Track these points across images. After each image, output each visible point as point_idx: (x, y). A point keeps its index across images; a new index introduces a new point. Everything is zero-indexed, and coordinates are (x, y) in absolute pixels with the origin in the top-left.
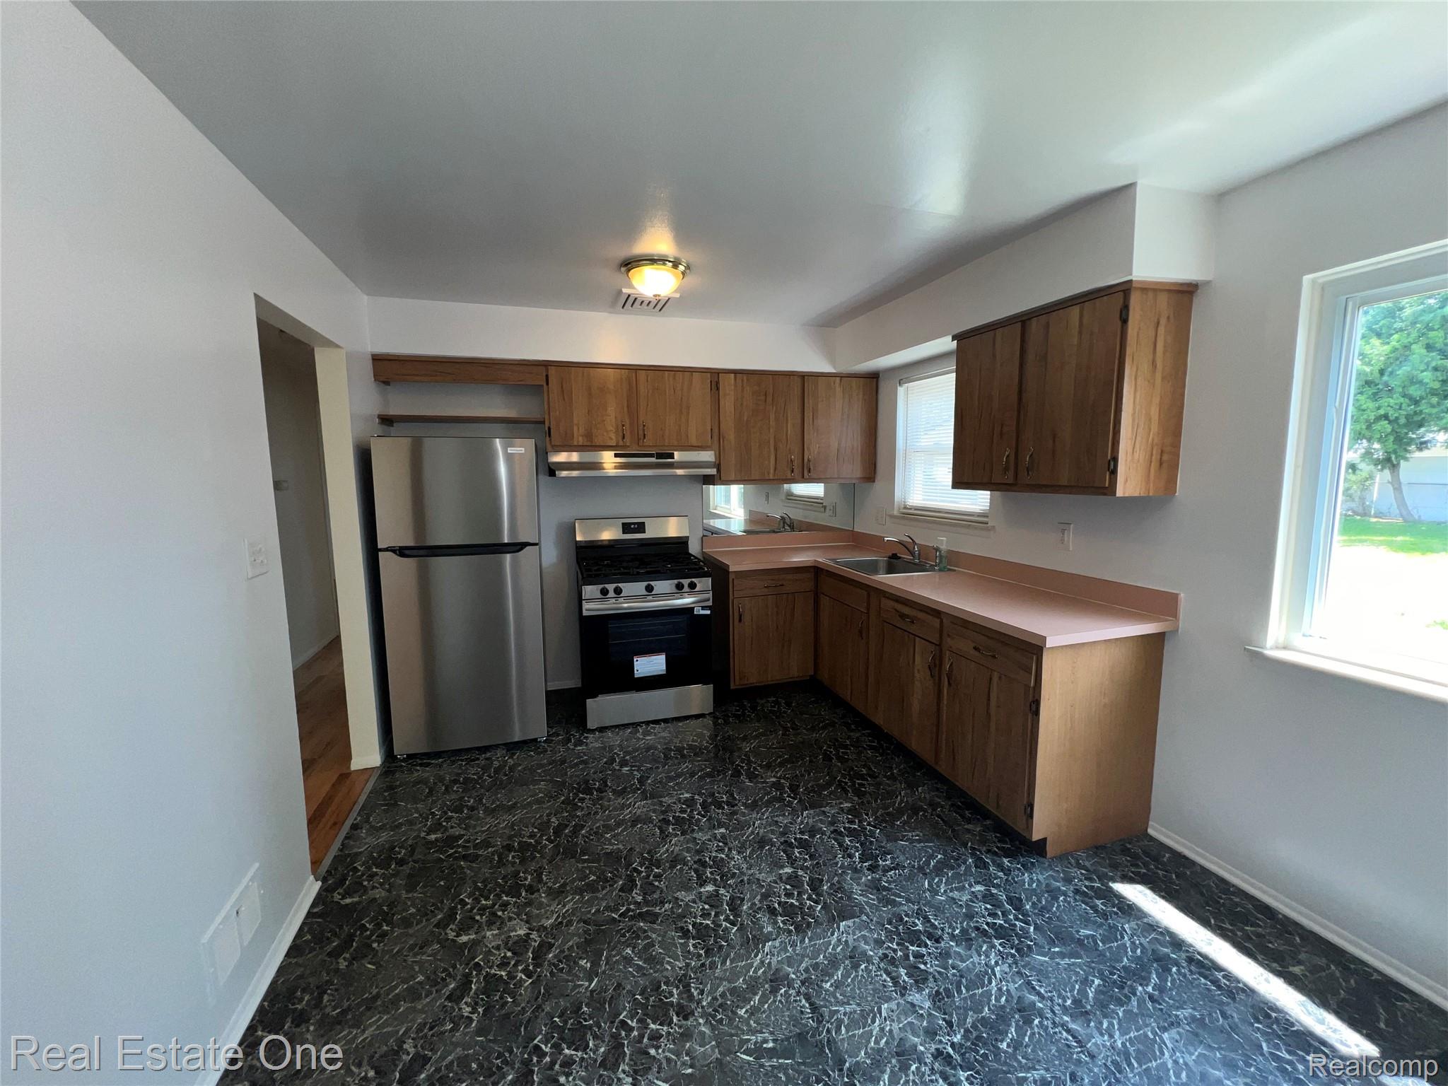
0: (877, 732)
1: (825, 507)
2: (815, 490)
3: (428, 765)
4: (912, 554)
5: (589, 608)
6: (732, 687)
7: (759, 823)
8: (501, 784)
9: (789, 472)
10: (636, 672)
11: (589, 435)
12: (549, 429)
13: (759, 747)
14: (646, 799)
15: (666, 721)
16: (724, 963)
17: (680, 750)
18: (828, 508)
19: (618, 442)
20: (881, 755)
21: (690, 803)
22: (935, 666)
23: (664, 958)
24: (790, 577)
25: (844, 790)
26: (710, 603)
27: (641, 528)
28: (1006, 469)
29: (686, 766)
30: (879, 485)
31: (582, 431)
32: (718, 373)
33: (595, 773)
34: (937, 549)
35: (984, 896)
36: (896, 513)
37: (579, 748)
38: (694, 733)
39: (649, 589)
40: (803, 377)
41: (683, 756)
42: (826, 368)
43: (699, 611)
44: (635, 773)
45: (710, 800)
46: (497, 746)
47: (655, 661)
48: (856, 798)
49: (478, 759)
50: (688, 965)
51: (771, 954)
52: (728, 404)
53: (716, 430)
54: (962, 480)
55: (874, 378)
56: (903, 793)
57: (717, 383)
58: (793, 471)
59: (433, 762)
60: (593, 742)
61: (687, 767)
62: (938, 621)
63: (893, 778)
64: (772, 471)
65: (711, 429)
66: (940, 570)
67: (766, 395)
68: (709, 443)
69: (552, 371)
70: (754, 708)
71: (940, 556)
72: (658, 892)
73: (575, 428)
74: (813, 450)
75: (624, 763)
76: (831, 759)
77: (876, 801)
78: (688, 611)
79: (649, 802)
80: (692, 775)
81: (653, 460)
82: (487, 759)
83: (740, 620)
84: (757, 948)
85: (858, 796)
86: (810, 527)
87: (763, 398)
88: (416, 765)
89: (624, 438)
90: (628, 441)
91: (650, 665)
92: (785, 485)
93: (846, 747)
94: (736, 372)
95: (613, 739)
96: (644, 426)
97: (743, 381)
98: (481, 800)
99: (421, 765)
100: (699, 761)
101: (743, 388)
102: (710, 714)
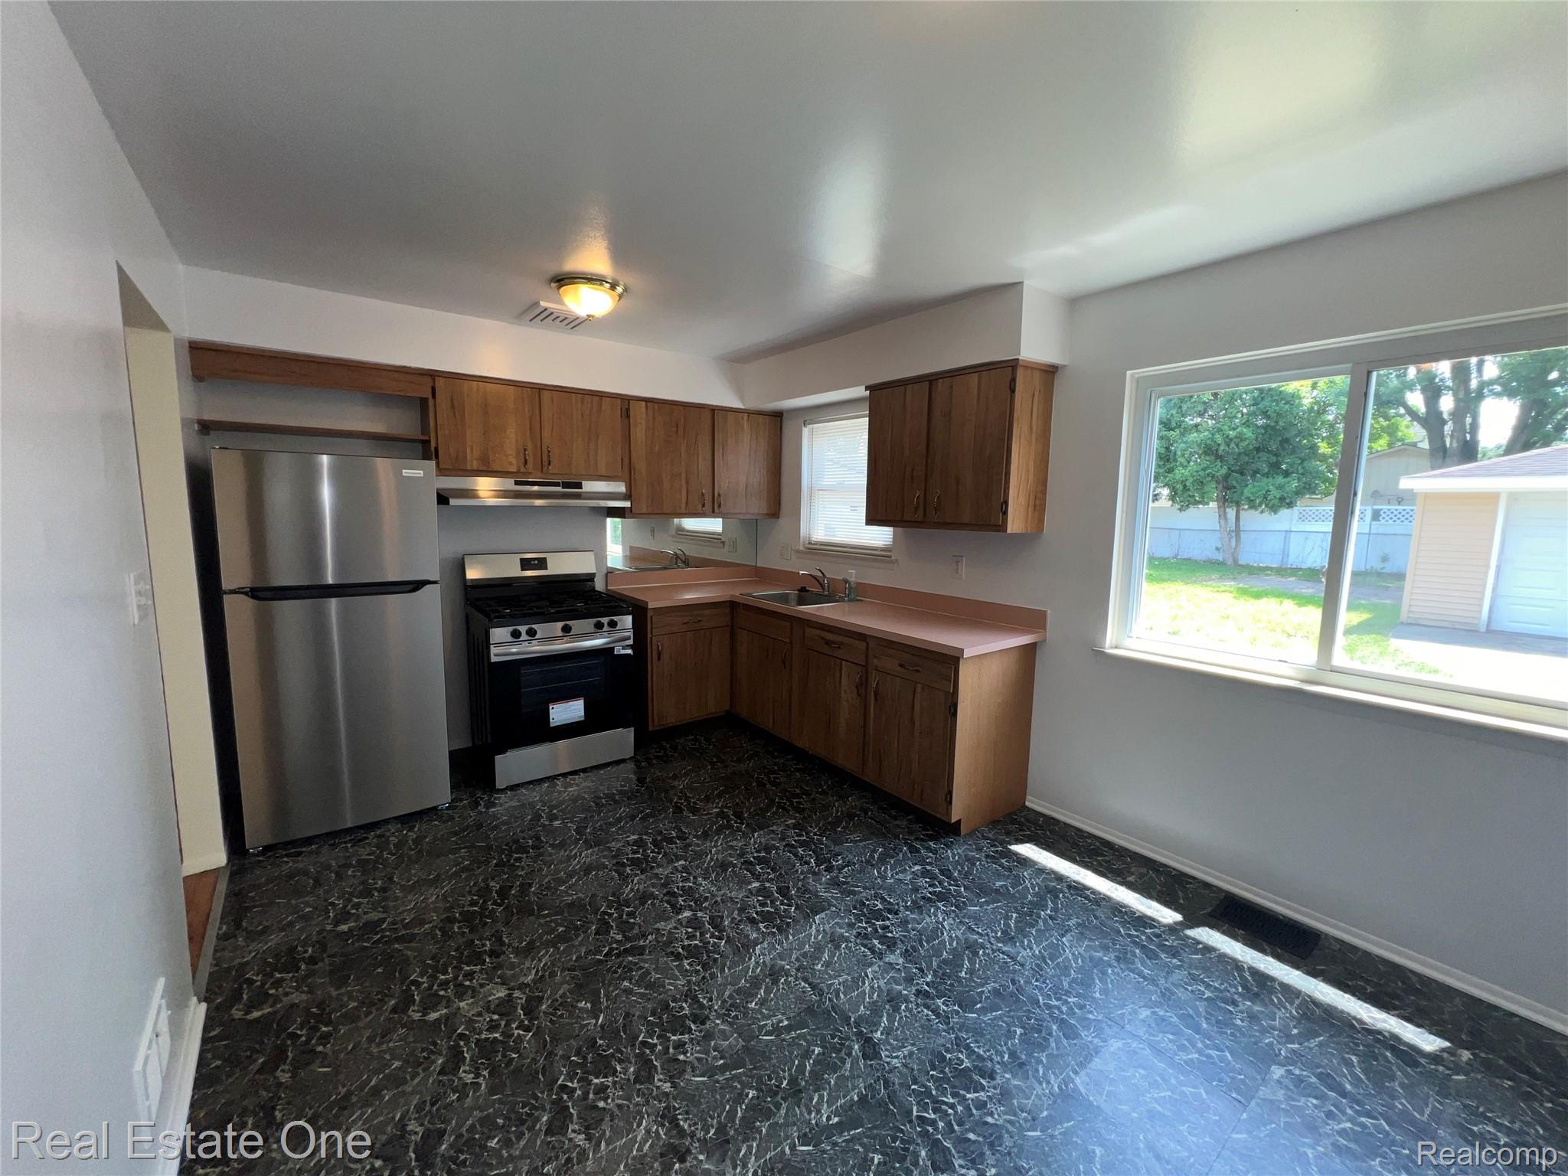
0: (800, 755)
1: (723, 543)
2: (713, 525)
3: (299, 854)
4: (822, 586)
5: (496, 654)
6: (651, 728)
7: (715, 849)
8: (409, 858)
9: (700, 506)
10: (551, 720)
11: (484, 459)
12: (434, 448)
13: (692, 783)
14: (591, 847)
15: (584, 770)
16: (722, 971)
17: (610, 797)
18: (727, 544)
19: (519, 467)
20: (809, 776)
21: (640, 843)
22: (862, 686)
23: (664, 981)
24: (707, 612)
25: (784, 809)
26: (631, 642)
27: (542, 563)
28: (917, 509)
29: (622, 810)
30: (784, 521)
31: (476, 453)
32: (629, 400)
33: (522, 832)
34: (846, 581)
35: (922, 873)
36: (801, 548)
37: (493, 810)
38: (620, 779)
39: (566, 629)
40: (713, 410)
42: (737, 404)
43: (619, 650)
44: (569, 825)
45: (659, 838)
46: (387, 821)
47: (572, 708)
48: (798, 815)
49: (367, 838)
50: (689, 982)
51: (761, 955)
52: (639, 433)
53: (626, 461)
54: (872, 519)
55: (778, 416)
56: (836, 804)
57: (628, 410)
58: (704, 506)
59: (304, 849)
60: (508, 801)
61: (624, 811)
62: (865, 644)
63: (824, 793)
64: (683, 505)
65: (622, 459)
66: (850, 601)
67: (677, 426)
68: (620, 474)
69: (440, 383)
70: (674, 748)
71: (850, 588)
72: (637, 927)
73: (468, 450)
74: (723, 483)
75: (552, 818)
76: (764, 785)
77: (816, 815)
78: (605, 652)
79: (596, 849)
80: (633, 818)
81: (559, 489)
82: (380, 836)
83: (659, 659)
84: (749, 952)
85: (799, 813)
86: (703, 563)
87: (674, 429)
88: (282, 857)
89: (526, 462)
90: (530, 465)
91: (567, 712)
92: (675, 520)
93: (775, 772)
94: (647, 400)
95: (534, 795)
96: (549, 452)
97: (654, 410)
98: (391, 879)
99: (287, 855)
101: (654, 418)
102: (631, 758)
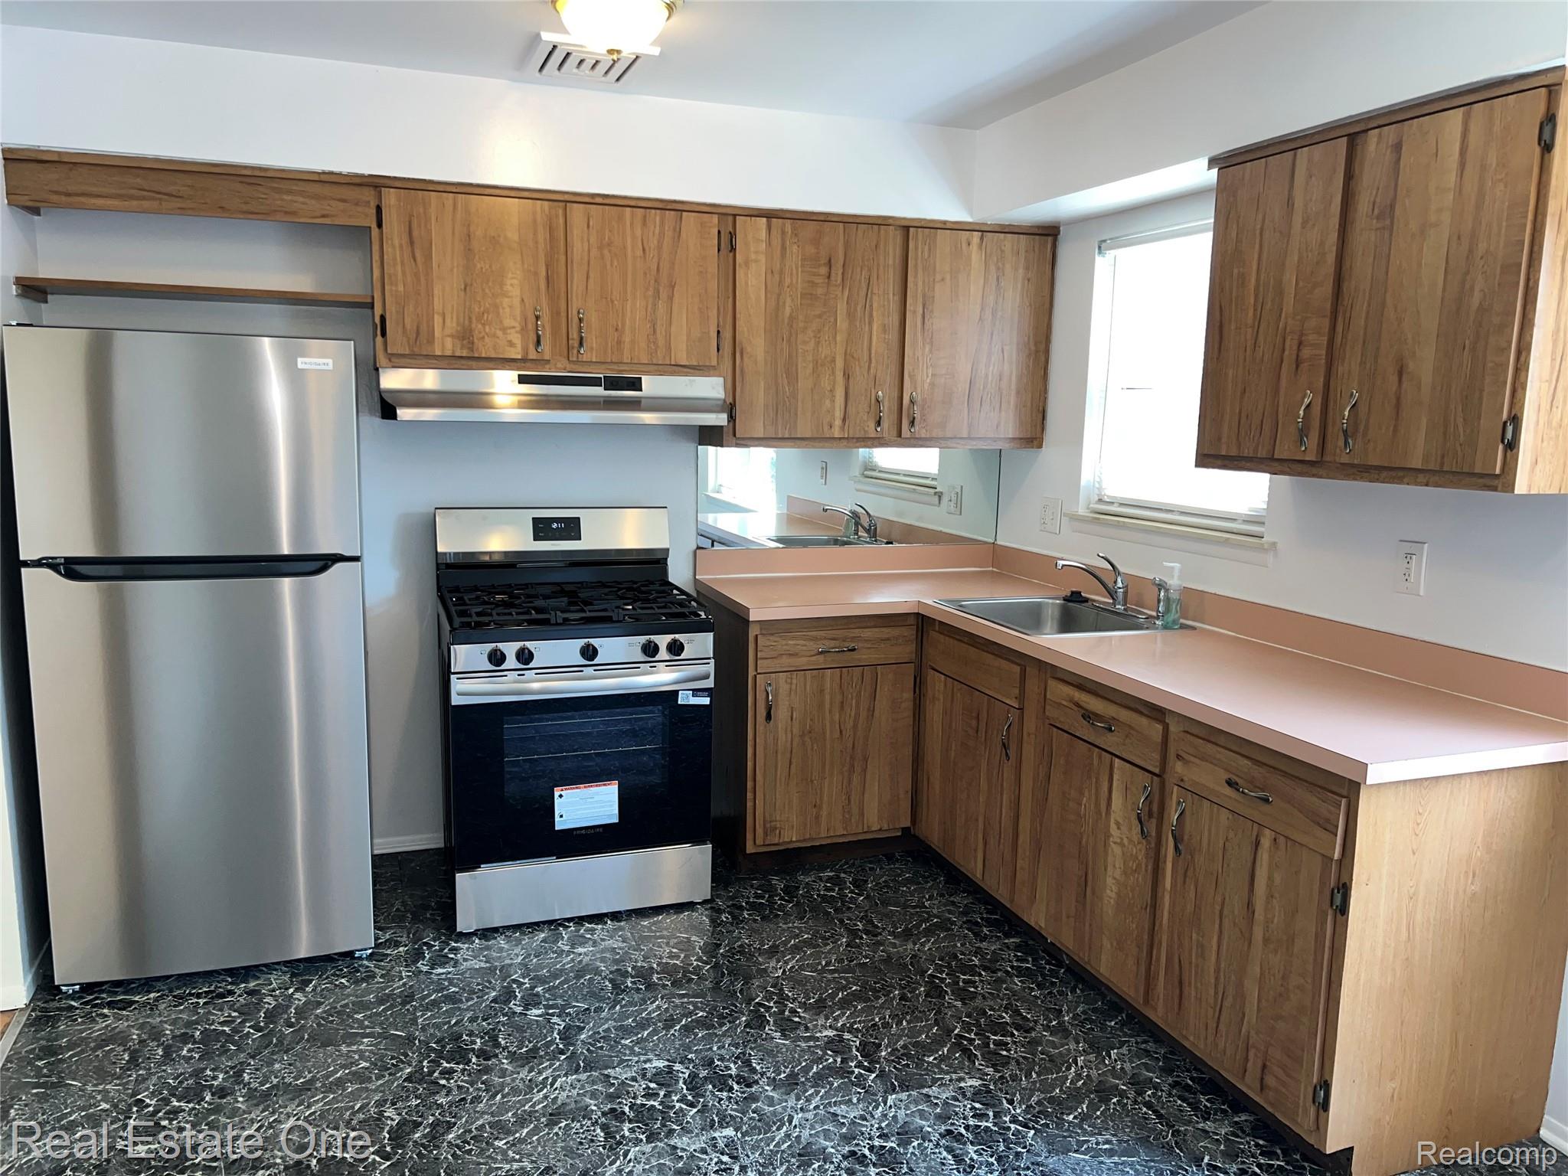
0: (1032, 942)
1: (940, 495)
2: (923, 460)
3: (127, 1005)
4: (1112, 594)
5: (465, 691)
6: (750, 849)
7: (800, 1117)
8: (280, 1042)
9: (872, 424)
10: (557, 818)
11: (465, 336)
12: (383, 318)
13: (802, 968)
14: (577, 1071)
15: (616, 916)
17: (644, 975)
18: (945, 499)
19: (526, 350)
20: (1040, 986)
21: (665, 1078)
22: (1150, 816)
24: (867, 633)
25: (966, 1051)
26: (710, 683)
27: (571, 528)
28: (1303, 432)
29: (655, 1007)
30: (1050, 452)
31: (452, 325)
32: (735, 216)
33: (472, 1020)
34: (1161, 586)
36: (1082, 511)
37: (440, 971)
38: (673, 941)
39: (589, 653)
40: (906, 228)
41: (650, 986)
42: (951, 211)
43: (685, 699)
44: (555, 1019)
45: (703, 1073)
46: (270, 967)
47: (597, 798)
48: (990, 1070)
49: (231, 993)
52: (752, 281)
53: (727, 335)
54: (1209, 456)
55: (1048, 234)
56: (1080, 1061)
57: (732, 235)
58: (879, 423)
59: (136, 999)
60: (469, 958)
61: (659, 1007)
62: (1159, 727)
63: (1062, 1031)
64: (838, 422)
65: (718, 332)
66: (1165, 627)
67: (829, 263)
68: (714, 363)
69: (390, 198)
70: (790, 892)
71: (1168, 599)
73: (437, 319)
74: (922, 378)
75: (532, 1000)
76: (941, 994)
77: (1028, 1076)
78: (666, 698)
79: (583, 1076)
80: (669, 1023)
81: (599, 391)
82: (251, 993)
83: (769, 717)
85: (994, 1066)
86: (910, 534)
87: (824, 270)
88: (101, 1006)
89: (538, 342)
90: (546, 346)
91: (587, 804)
92: (861, 450)
93: (971, 970)
94: (770, 215)
95: (511, 953)
96: (580, 320)
97: (783, 233)
98: (239, 1074)
99: (111, 1005)
100: (683, 996)
101: (784, 248)
102: (705, 902)
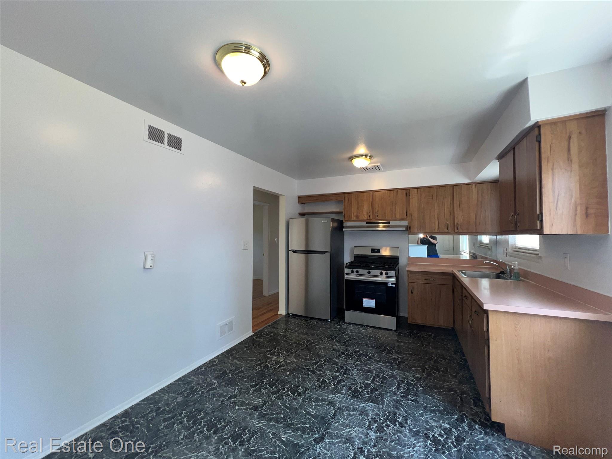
1: (488, 248)
5: (346, 277)
6: (409, 322)
8: (308, 328)
9: (446, 229)
10: (363, 304)
11: (357, 217)
12: (344, 214)
13: (403, 346)
16: (321, 391)
17: (370, 337)
19: (367, 218)
21: (357, 352)
23: (307, 382)
24: (438, 276)
27: (379, 251)
31: (355, 215)
32: (409, 189)
33: (336, 334)
36: (510, 250)
39: (369, 273)
40: (453, 187)
42: (465, 181)
43: (389, 284)
44: (348, 338)
45: (364, 354)
47: (371, 302)
49: (308, 320)
50: (311, 387)
53: (409, 212)
56: (452, 383)
57: (409, 193)
58: (448, 229)
60: (344, 326)
61: (367, 342)
63: (455, 376)
64: (437, 229)
65: (406, 212)
66: (513, 280)
67: (433, 196)
68: (405, 218)
69: (346, 195)
70: (416, 334)
72: (322, 368)
73: (353, 214)
74: (459, 218)
75: (347, 334)
76: (431, 360)
77: (434, 380)
78: (385, 284)
79: (344, 347)
80: (367, 345)
81: (381, 224)
82: (311, 321)
83: (412, 293)
85: (427, 375)
87: (431, 197)
88: (292, 317)
89: (369, 217)
90: (371, 217)
91: (369, 303)
94: (417, 188)
95: (352, 328)
96: (378, 212)
97: (421, 191)
99: (294, 317)
101: (421, 194)
102: (395, 330)
